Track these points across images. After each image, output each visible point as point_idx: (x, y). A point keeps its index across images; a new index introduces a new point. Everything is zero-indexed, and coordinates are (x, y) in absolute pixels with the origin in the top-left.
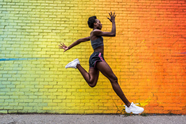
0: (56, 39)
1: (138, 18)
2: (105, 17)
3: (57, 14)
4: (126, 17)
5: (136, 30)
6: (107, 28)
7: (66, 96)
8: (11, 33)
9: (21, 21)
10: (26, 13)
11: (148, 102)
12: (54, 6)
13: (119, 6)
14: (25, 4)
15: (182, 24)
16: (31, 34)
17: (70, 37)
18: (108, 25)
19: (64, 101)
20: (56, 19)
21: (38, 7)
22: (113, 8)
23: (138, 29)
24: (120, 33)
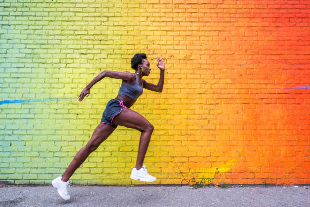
0: (87, 69)
1: (215, 34)
2: (164, 32)
3: (88, 28)
4: (197, 31)
5: (212, 52)
6: (168, 51)
7: (103, 157)
8: (16, 60)
9: (31, 41)
10: (40, 27)
11: (231, 166)
12: (83, 17)
13: (186, 15)
14: (38, 14)
15: (286, 43)
16: (48, 61)
17: (108, 64)
18: (168, 45)
19: (100, 165)
20: (86, 37)
21: (58, 19)
22: (176, 18)
23: (217, 50)
24: (188, 58)
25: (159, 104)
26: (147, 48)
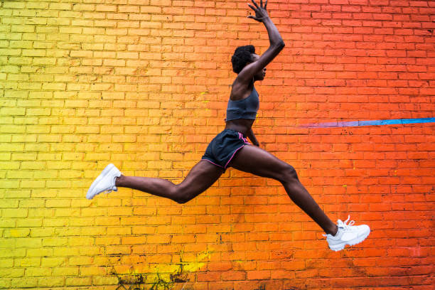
1: (191, 34)
2: (101, 29)
4: (158, 29)
5: (183, 65)
6: (106, 60)
11: (206, 260)
15: (306, 51)
18: (107, 51)
22: (124, 7)
23: (190, 62)
24: (140, 74)
25: (84, 152)
26: (69, 55)
